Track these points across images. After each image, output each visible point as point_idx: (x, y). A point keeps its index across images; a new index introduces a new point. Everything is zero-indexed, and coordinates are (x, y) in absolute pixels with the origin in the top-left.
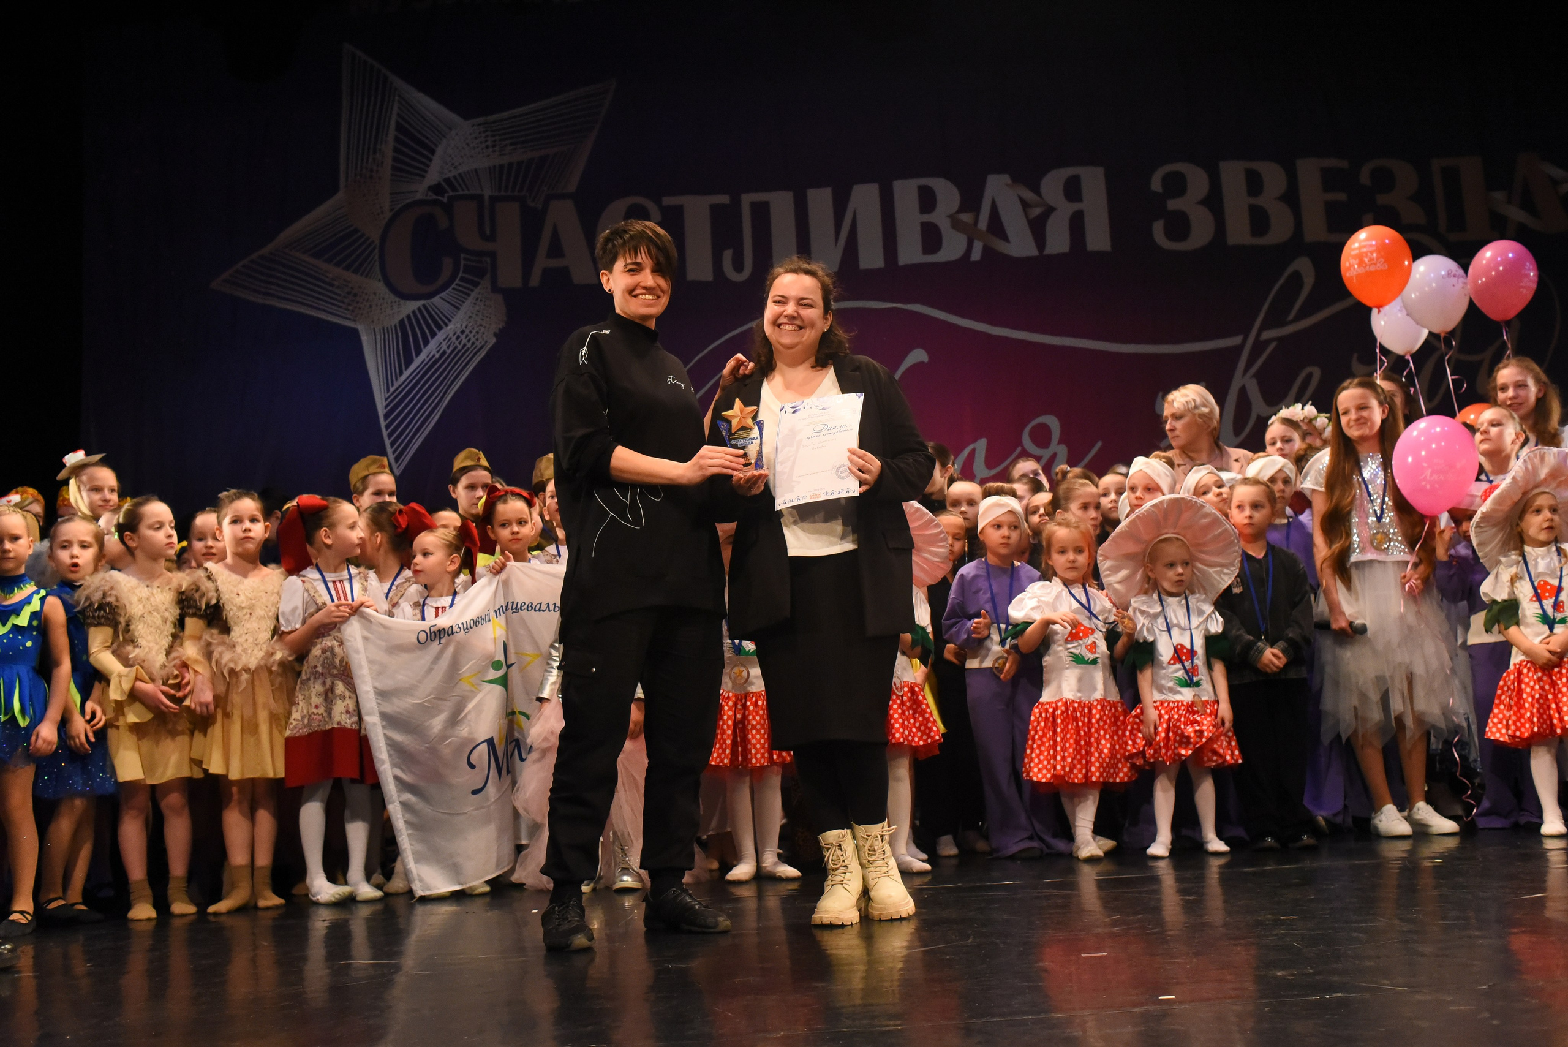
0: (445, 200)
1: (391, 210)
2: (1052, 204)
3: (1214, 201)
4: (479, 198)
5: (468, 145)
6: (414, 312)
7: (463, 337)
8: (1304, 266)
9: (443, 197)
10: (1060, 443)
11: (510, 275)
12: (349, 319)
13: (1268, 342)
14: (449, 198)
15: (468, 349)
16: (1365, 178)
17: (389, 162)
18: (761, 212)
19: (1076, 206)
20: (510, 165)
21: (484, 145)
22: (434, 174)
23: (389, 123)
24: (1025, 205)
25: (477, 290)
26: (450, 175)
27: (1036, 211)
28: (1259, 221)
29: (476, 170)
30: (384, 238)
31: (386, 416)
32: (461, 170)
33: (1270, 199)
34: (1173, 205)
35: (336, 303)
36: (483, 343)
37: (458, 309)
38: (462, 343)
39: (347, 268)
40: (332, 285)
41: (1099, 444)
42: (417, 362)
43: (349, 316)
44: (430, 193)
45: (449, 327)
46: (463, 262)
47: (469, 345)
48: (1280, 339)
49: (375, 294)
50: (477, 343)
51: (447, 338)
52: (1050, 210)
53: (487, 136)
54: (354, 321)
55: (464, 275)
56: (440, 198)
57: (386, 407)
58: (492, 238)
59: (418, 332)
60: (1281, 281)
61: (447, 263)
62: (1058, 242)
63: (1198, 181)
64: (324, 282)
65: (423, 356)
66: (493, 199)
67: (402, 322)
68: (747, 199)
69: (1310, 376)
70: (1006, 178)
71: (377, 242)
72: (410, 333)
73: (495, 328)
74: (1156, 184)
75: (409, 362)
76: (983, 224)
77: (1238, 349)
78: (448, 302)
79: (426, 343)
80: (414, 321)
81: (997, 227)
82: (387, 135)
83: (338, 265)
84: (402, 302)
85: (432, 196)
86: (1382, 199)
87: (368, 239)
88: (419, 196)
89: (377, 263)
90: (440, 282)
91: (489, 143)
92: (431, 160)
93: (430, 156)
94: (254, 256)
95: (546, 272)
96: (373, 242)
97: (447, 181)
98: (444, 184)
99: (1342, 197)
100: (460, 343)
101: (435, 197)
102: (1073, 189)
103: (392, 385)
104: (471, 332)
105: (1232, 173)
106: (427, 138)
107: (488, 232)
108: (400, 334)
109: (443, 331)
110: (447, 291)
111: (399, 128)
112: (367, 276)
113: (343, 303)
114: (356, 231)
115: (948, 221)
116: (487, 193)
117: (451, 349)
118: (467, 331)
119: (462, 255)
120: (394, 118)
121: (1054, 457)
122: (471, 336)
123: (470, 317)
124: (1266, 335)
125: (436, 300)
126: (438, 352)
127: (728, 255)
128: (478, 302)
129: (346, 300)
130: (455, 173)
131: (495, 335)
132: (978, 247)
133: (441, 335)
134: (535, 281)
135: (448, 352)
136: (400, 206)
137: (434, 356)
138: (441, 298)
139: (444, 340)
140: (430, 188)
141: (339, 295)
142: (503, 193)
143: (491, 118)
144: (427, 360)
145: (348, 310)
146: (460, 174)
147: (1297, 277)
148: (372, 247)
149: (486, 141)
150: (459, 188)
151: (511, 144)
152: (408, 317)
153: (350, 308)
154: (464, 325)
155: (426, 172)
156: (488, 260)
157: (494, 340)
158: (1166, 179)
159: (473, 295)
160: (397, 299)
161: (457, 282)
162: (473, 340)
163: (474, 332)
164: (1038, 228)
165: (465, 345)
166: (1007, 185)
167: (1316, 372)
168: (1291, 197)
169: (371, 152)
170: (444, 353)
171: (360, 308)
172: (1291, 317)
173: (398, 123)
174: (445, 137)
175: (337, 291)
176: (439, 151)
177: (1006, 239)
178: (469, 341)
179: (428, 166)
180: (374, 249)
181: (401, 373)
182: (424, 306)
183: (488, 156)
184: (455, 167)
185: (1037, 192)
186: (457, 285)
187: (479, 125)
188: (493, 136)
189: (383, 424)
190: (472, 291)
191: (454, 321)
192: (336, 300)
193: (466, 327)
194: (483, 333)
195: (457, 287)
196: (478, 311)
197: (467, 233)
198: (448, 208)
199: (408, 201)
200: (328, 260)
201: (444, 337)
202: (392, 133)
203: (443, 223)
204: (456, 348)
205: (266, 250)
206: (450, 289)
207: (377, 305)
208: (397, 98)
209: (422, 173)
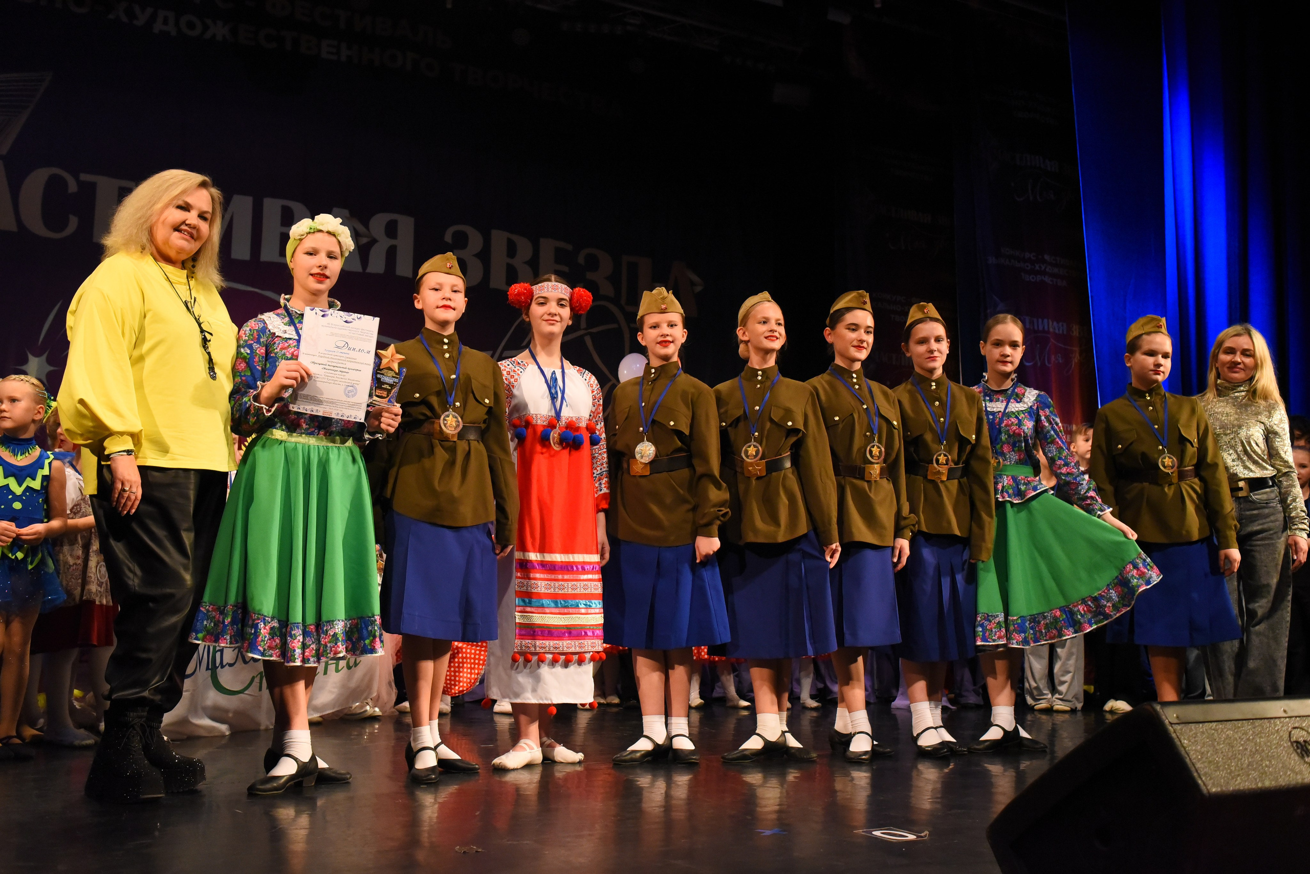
2: (376, 237)
3: (484, 256)
16: (581, 260)
19: (391, 242)
28: (512, 275)
33: (520, 262)
52: (374, 241)
74: (448, 237)
102: (391, 230)
105: (499, 239)
158: (455, 235)
185: (367, 226)
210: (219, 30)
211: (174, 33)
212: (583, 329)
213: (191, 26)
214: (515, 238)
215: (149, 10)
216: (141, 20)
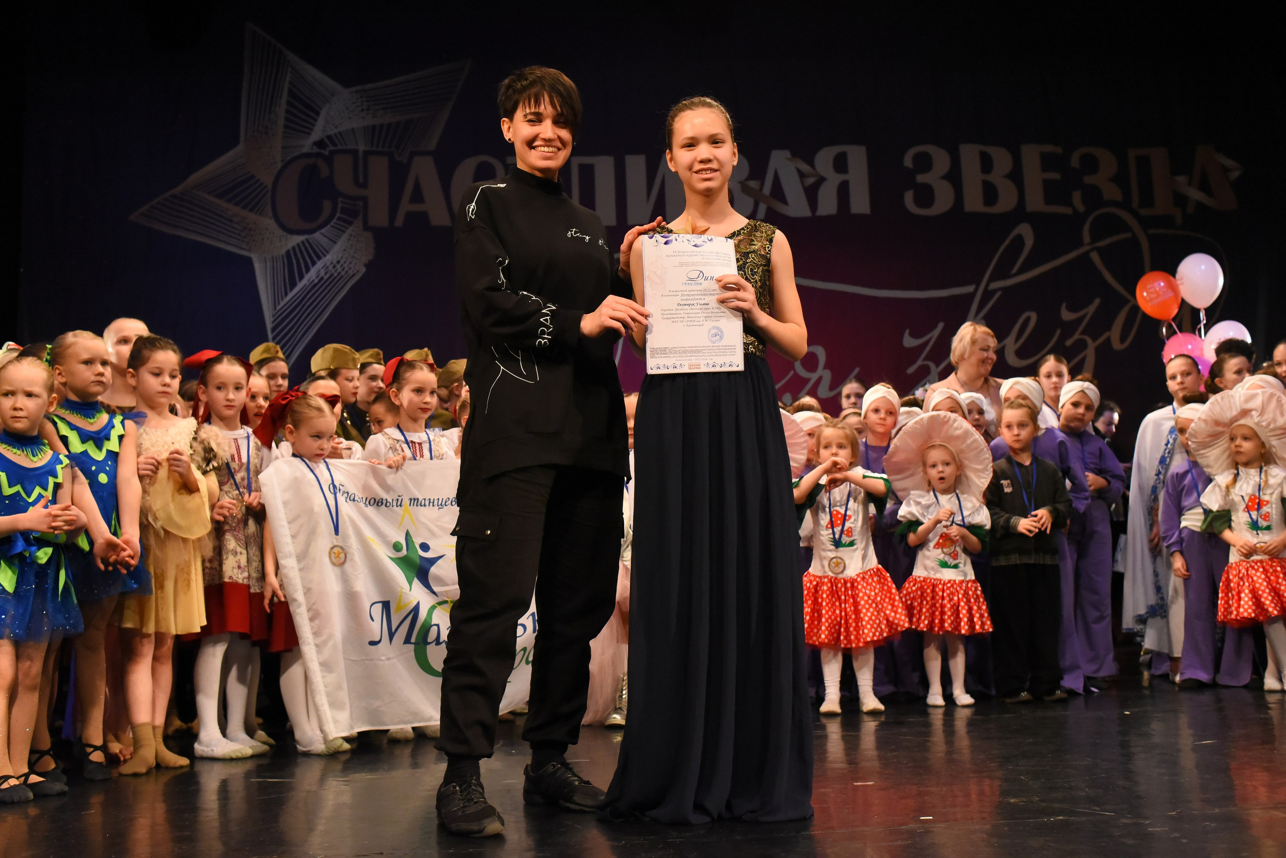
0: (326, 153)
1: (282, 161)
2: (823, 174)
3: (954, 177)
4: (355, 152)
5: (347, 108)
6: (298, 245)
7: (338, 266)
8: (1025, 231)
9: (325, 150)
10: (825, 368)
12: (244, 249)
13: (995, 291)
14: (331, 152)
15: (342, 277)
16: (1075, 161)
17: (281, 122)
19: (842, 177)
20: (382, 126)
21: (360, 109)
22: (318, 132)
23: (283, 88)
24: (802, 175)
25: (351, 228)
26: (331, 133)
27: (810, 181)
28: (990, 193)
29: (353, 130)
30: (275, 183)
31: (273, 330)
32: (341, 129)
33: (998, 177)
34: (921, 178)
35: (233, 235)
36: (355, 271)
37: (335, 243)
38: (338, 272)
39: (245, 207)
40: (231, 221)
41: (857, 370)
42: (300, 286)
43: (245, 247)
44: (315, 147)
45: (329, 257)
46: (340, 205)
47: (343, 273)
48: (1004, 290)
49: (267, 229)
50: (350, 272)
51: (325, 267)
52: (822, 180)
53: (362, 102)
54: (249, 251)
55: (340, 215)
56: (322, 151)
57: (274, 322)
58: (365, 185)
59: (301, 261)
60: (1007, 242)
61: (327, 205)
62: (828, 205)
63: (941, 160)
64: (224, 218)
65: (305, 281)
66: (366, 153)
67: (288, 252)
69: (1028, 320)
70: (787, 154)
71: (270, 186)
72: (294, 261)
73: (365, 260)
74: (908, 162)
75: (293, 285)
76: (767, 190)
77: (972, 296)
78: (325, 236)
79: (308, 270)
80: (298, 252)
81: (778, 192)
82: (280, 99)
83: (237, 204)
84: (289, 236)
85: (316, 150)
86: (1088, 180)
87: (262, 184)
88: (305, 150)
89: (269, 206)
90: (321, 220)
91: (365, 107)
92: (316, 120)
93: (314, 116)
94: (167, 195)
95: (409, 215)
96: (266, 187)
97: (329, 137)
98: (326, 140)
99: (1056, 176)
100: (336, 271)
101: (318, 151)
102: (841, 164)
103: (279, 304)
104: (345, 262)
105: (970, 154)
106: (315, 104)
107: (361, 180)
108: (286, 262)
109: (321, 261)
110: (326, 228)
111: (291, 93)
112: (260, 214)
113: (240, 235)
114: (253, 177)
115: (739, 186)
116: (362, 148)
117: (328, 275)
118: (342, 262)
119: (340, 199)
120: (287, 86)
121: (820, 379)
122: (345, 265)
123: (345, 250)
124: (994, 285)
125: (317, 235)
126: (317, 277)
128: (352, 238)
129: (243, 234)
130: (336, 131)
131: (365, 265)
132: (763, 208)
133: (320, 264)
134: (399, 222)
135: (326, 277)
136: (289, 158)
137: (313, 281)
138: (321, 233)
139: (323, 268)
140: (315, 144)
141: (237, 229)
142: (374, 149)
143: (368, 86)
144: (308, 284)
145: (243, 241)
146: (340, 133)
147: (1020, 240)
148: (265, 191)
149: (362, 106)
150: (338, 144)
151: (382, 109)
152: (293, 248)
153: (246, 240)
154: (340, 256)
155: (312, 130)
156: (361, 204)
157: (363, 270)
158: (917, 158)
159: (348, 232)
160: (285, 233)
161: (335, 220)
162: (346, 269)
163: (348, 263)
164: (812, 194)
165: (339, 273)
166: (788, 159)
167: (1034, 316)
168: (1016, 176)
169: (267, 112)
170: (322, 278)
171: (254, 241)
172: (1015, 270)
173: (290, 90)
174: (328, 101)
175: (236, 226)
176: (323, 113)
177: (785, 202)
178: (343, 269)
179: (314, 125)
180: (267, 192)
181: (286, 295)
182: (307, 240)
183: (363, 118)
184: (336, 127)
185: (812, 164)
186: (335, 223)
187: (357, 92)
188: (367, 102)
189: (270, 336)
190: (347, 228)
191: (331, 253)
192: (234, 233)
193: (342, 258)
194: (356, 264)
195: (335, 225)
196: (352, 245)
197: (344, 182)
198: (329, 160)
199: (296, 154)
200: (229, 201)
201: (322, 265)
202: (285, 97)
203: (325, 172)
204: (332, 275)
205: (177, 190)
206: (329, 226)
207: (268, 238)
208: (290, 69)
209: (308, 131)
212: (1088, 244)
214: (991, 149)
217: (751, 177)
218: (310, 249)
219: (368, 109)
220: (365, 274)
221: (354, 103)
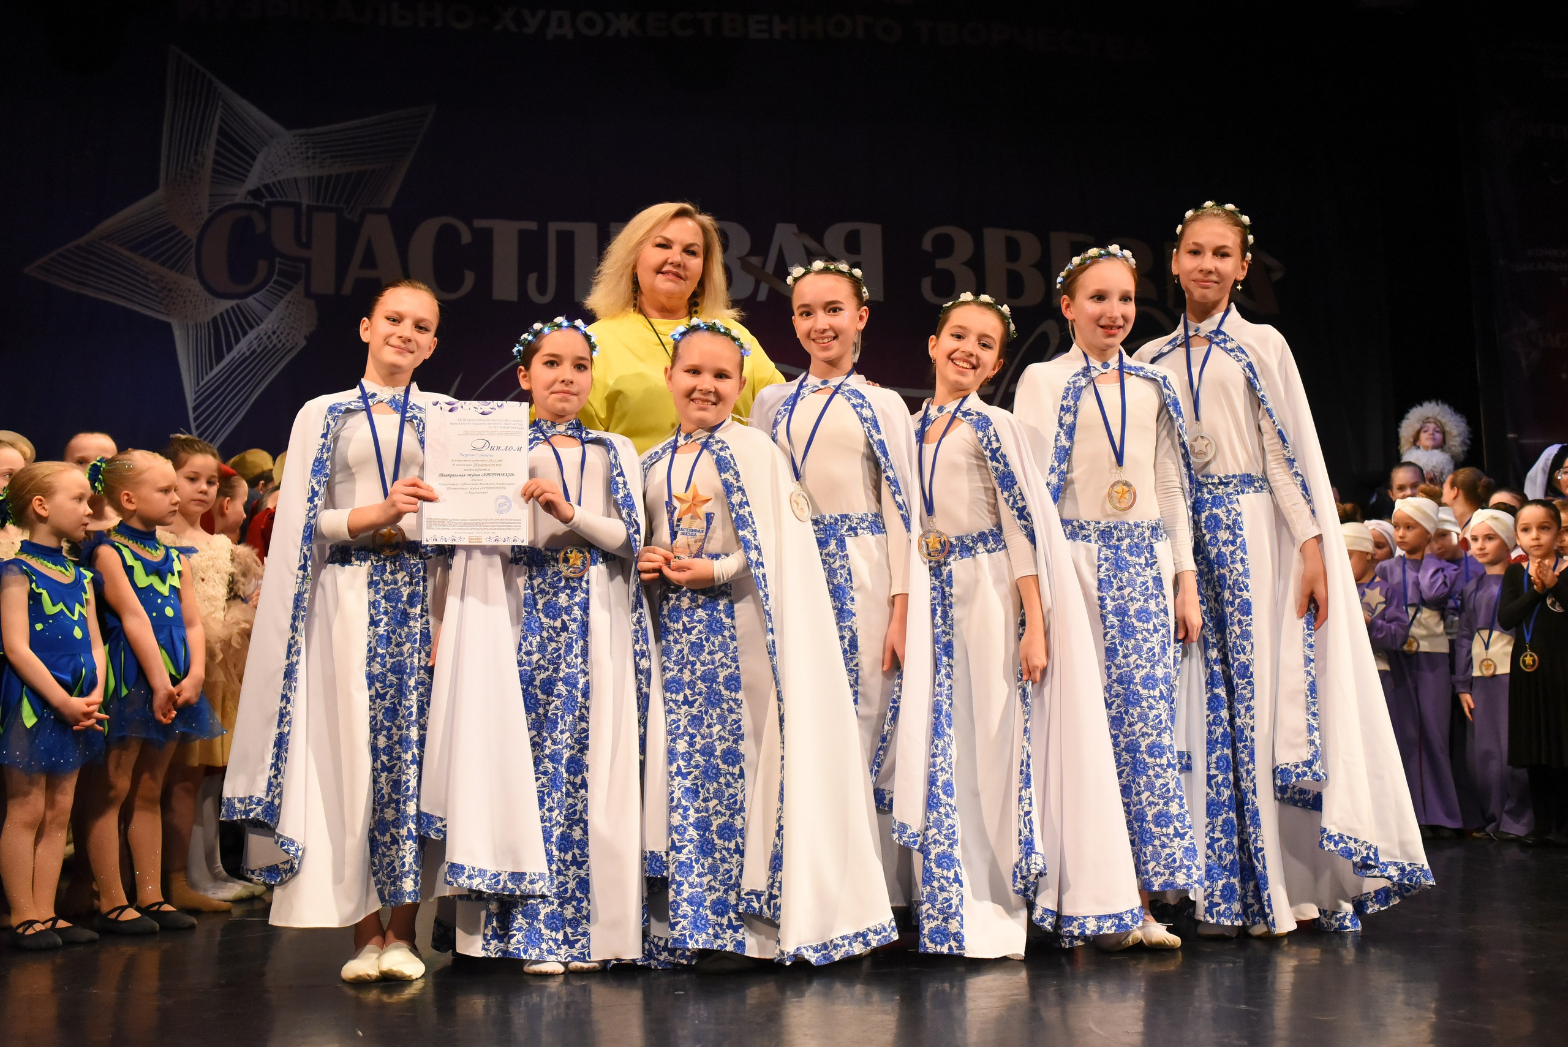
0: (263, 205)
1: (210, 211)
4: (297, 206)
5: (289, 154)
6: (227, 311)
8: (1051, 328)
9: (261, 201)
11: (323, 281)
12: (163, 313)
14: (267, 203)
15: (278, 350)
17: (209, 164)
18: (566, 241)
20: (330, 177)
21: (304, 156)
22: (253, 181)
23: (212, 126)
24: (809, 253)
25: (290, 294)
26: (269, 181)
28: (1015, 284)
29: (295, 179)
30: (201, 238)
31: (195, 409)
32: (281, 177)
33: (1025, 266)
34: (940, 264)
35: (150, 296)
36: (294, 344)
37: (271, 310)
38: (273, 344)
39: (163, 264)
40: (147, 279)
42: (228, 358)
43: (163, 310)
44: (249, 197)
45: (261, 327)
46: (277, 266)
47: (279, 346)
49: (190, 290)
50: (288, 345)
51: (259, 338)
53: (308, 148)
54: (168, 315)
55: (278, 278)
56: (258, 203)
57: (195, 400)
58: (308, 245)
59: (230, 330)
60: (1033, 339)
61: (262, 265)
63: (964, 244)
64: (139, 275)
65: (234, 353)
66: (311, 209)
67: (215, 319)
68: (553, 227)
70: (793, 228)
71: (194, 241)
72: (222, 330)
73: (305, 332)
74: (927, 245)
75: (220, 357)
76: (770, 268)
78: (261, 303)
79: (238, 341)
80: (227, 319)
82: (209, 138)
83: (154, 260)
84: (216, 300)
85: (250, 200)
87: (185, 237)
88: (238, 200)
89: (193, 263)
90: (254, 283)
91: (310, 154)
92: (251, 166)
93: (249, 160)
94: (70, 246)
95: (359, 281)
96: (190, 240)
97: (266, 186)
98: (263, 189)
100: (271, 343)
101: (252, 201)
102: (853, 243)
103: (203, 379)
104: (282, 333)
105: (995, 239)
106: (250, 146)
107: (304, 240)
108: (212, 331)
109: (254, 330)
110: (261, 292)
111: (221, 131)
112: (182, 273)
113: (157, 296)
114: (174, 228)
115: (739, 263)
116: (305, 201)
117: (261, 348)
118: (278, 332)
119: (277, 260)
120: (217, 122)
122: (282, 337)
123: (282, 319)
125: (250, 300)
126: (249, 350)
127: (532, 278)
128: (291, 305)
129: (160, 295)
130: (274, 179)
131: (306, 337)
132: (764, 289)
133: (252, 335)
134: (347, 289)
135: (259, 351)
136: (217, 208)
137: (244, 353)
138: (255, 298)
139: (255, 338)
140: (250, 193)
141: (153, 289)
142: (320, 204)
143: (312, 131)
144: (237, 357)
145: (161, 304)
146: (279, 182)
147: (1044, 337)
148: (189, 245)
149: (307, 152)
150: (277, 194)
151: (331, 157)
152: (221, 315)
153: (165, 302)
154: (276, 326)
155: (246, 177)
156: (303, 266)
157: (304, 343)
158: (939, 241)
159: (287, 298)
160: (211, 297)
161: (271, 284)
162: (283, 341)
163: (285, 333)
165: (275, 346)
166: (794, 234)
168: (1044, 265)
169: (193, 153)
170: (254, 351)
171: (174, 303)
173: (220, 128)
174: (266, 144)
175: (152, 285)
176: (260, 158)
178: (280, 341)
179: (248, 171)
180: (191, 247)
181: (212, 368)
182: (237, 305)
183: (308, 167)
184: (275, 175)
185: (821, 242)
186: (271, 287)
187: (301, 136)
188: (313, 148)
189: (191, 416)
190: (286, 294)
191: (266, 321)
192: (151, 294)
193: (278, 328)
194: (294, 335)
195: (271, 290)
196: (290, 314)
197: (283, 239)
198: (266, 213)
199: (227, 203)
200: (145, 255)
201: (256, 335)
202: (214, 136)
203: (260, 227)
204: (266, 347)
205: (82, 241)
206: (263, 291)
207: (191, 302)
208: (221, 103)
209: (242, 178)
210: (624, 24)
211: (570, 36)
213: (590, 23)
214: (1019, 235)
215: (541, 13)
216: (533, 24)
217: (752, 253)
218: (239, 313)
219: (314, 158)
220: (305, 348)
221: (297, 148)
